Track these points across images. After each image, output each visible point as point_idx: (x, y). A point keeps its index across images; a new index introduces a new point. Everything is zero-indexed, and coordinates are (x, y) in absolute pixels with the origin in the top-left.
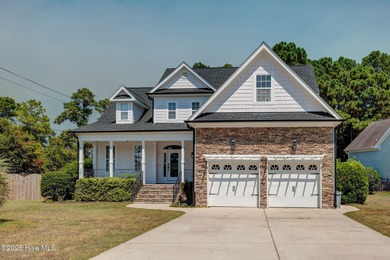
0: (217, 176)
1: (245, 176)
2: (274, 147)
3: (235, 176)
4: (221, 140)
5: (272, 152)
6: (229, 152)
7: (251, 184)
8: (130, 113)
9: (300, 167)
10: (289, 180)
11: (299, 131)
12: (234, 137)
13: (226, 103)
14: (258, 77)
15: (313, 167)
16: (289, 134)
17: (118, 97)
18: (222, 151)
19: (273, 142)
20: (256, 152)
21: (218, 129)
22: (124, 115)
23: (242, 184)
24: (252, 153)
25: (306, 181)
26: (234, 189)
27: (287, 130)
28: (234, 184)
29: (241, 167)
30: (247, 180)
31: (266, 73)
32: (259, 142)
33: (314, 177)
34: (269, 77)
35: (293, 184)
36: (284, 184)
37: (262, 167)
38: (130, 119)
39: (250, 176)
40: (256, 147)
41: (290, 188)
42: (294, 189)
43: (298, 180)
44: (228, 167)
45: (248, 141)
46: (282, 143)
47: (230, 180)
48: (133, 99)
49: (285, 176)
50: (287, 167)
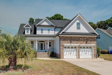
0: (66, 50)
1: (73, 50)
2: (81, 42)
3: (71, 50)
4: (67, 40)
5: (81, 43)
6: (70, 43)
7: (75, 52)
8: (30, 31)
9: (87, 48)
10: (85, 51)
11: (88, 38)
12: (71, 39)
13: (69, 30)
14: (77, 23)
15: (90, 47)
16: (85, 39)
17: (26, 26)
18: (68, 43)
19: (81, 41)
20: (77, 43)
21: (67, 37)
22: (28, 32)
23: (72, 52)
24: (76, 44)
25: (89, 51)
26: (70, 54)
27: (85, 37)
28: (70, 52)
29: (72, 47)
30: (74, 51)
31: (79, 22)
32: (78, 40)
33: (91, 50)
34: (80, 23)
35: (86, 52)
36: (83, 52)
37: (78, 47)
38: (29, 33)
39: (75, 50)
40: (77, 42)
41: (85, 53)
42: (86, 53)
43: (87, 51)
44: (69, 47)
45: (75, 40)
46: (84, 41)
47: (69, 51)
48: (31, 27)
49: (84, 50)
50: (84, 48)
